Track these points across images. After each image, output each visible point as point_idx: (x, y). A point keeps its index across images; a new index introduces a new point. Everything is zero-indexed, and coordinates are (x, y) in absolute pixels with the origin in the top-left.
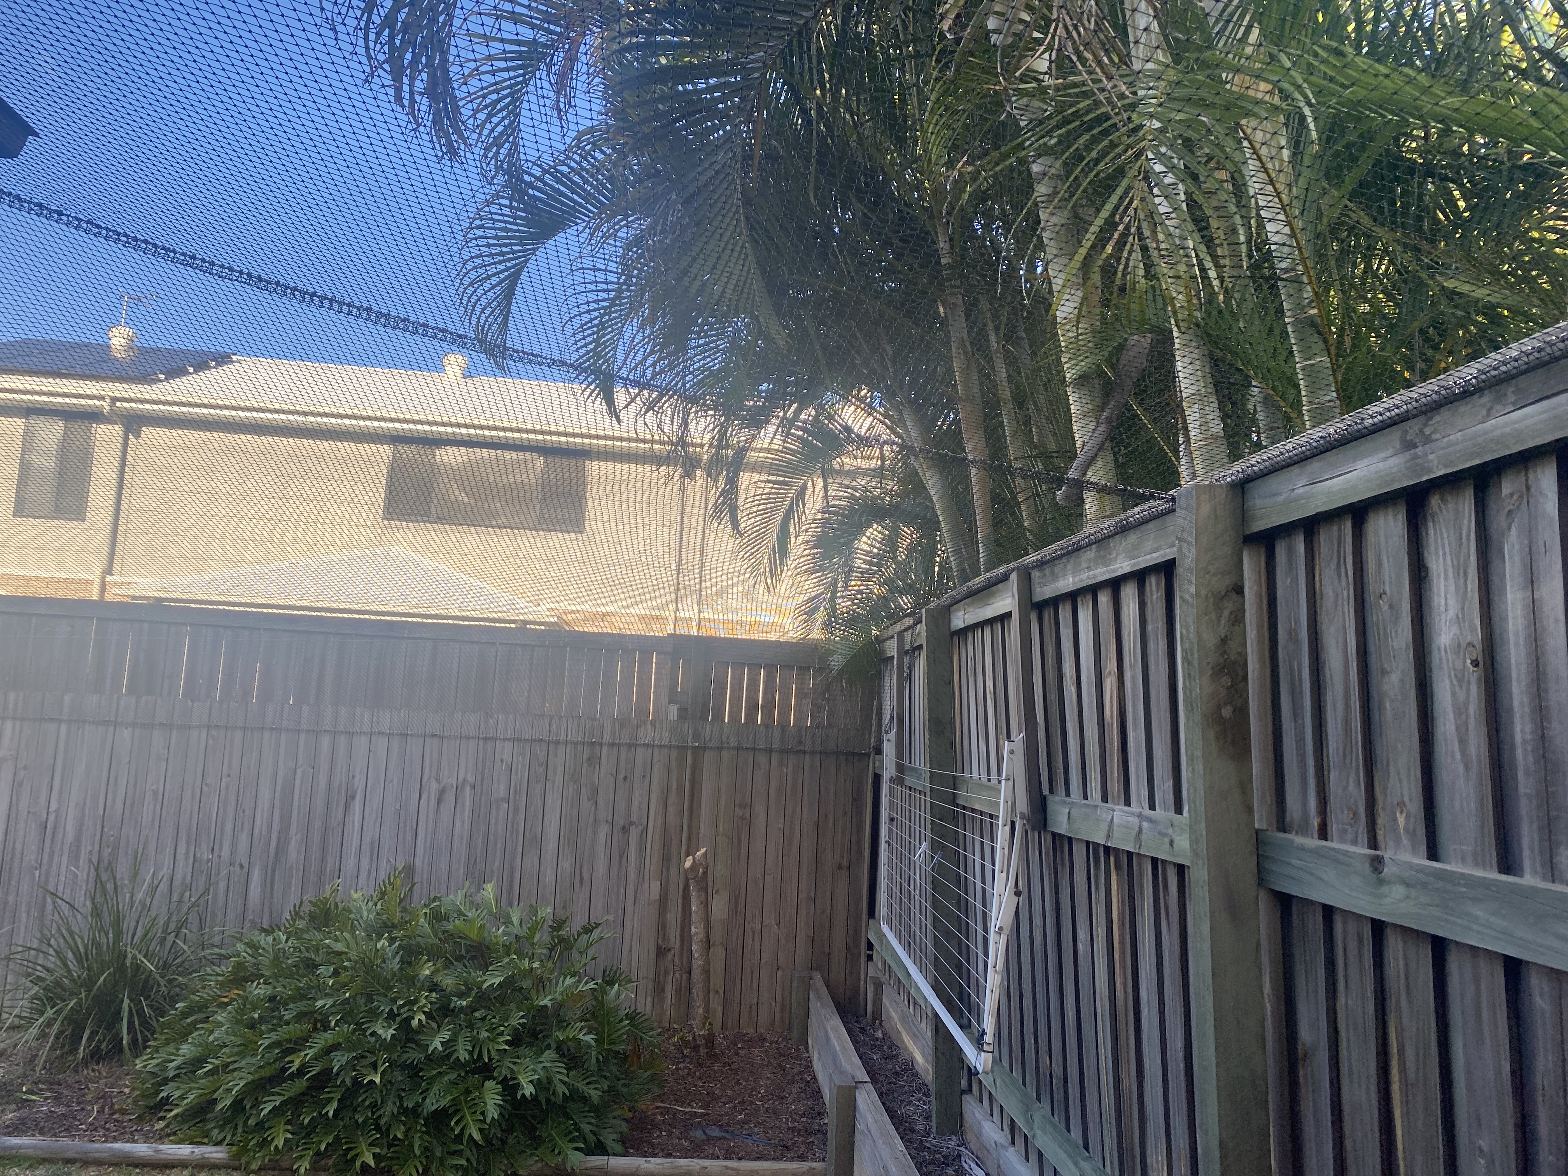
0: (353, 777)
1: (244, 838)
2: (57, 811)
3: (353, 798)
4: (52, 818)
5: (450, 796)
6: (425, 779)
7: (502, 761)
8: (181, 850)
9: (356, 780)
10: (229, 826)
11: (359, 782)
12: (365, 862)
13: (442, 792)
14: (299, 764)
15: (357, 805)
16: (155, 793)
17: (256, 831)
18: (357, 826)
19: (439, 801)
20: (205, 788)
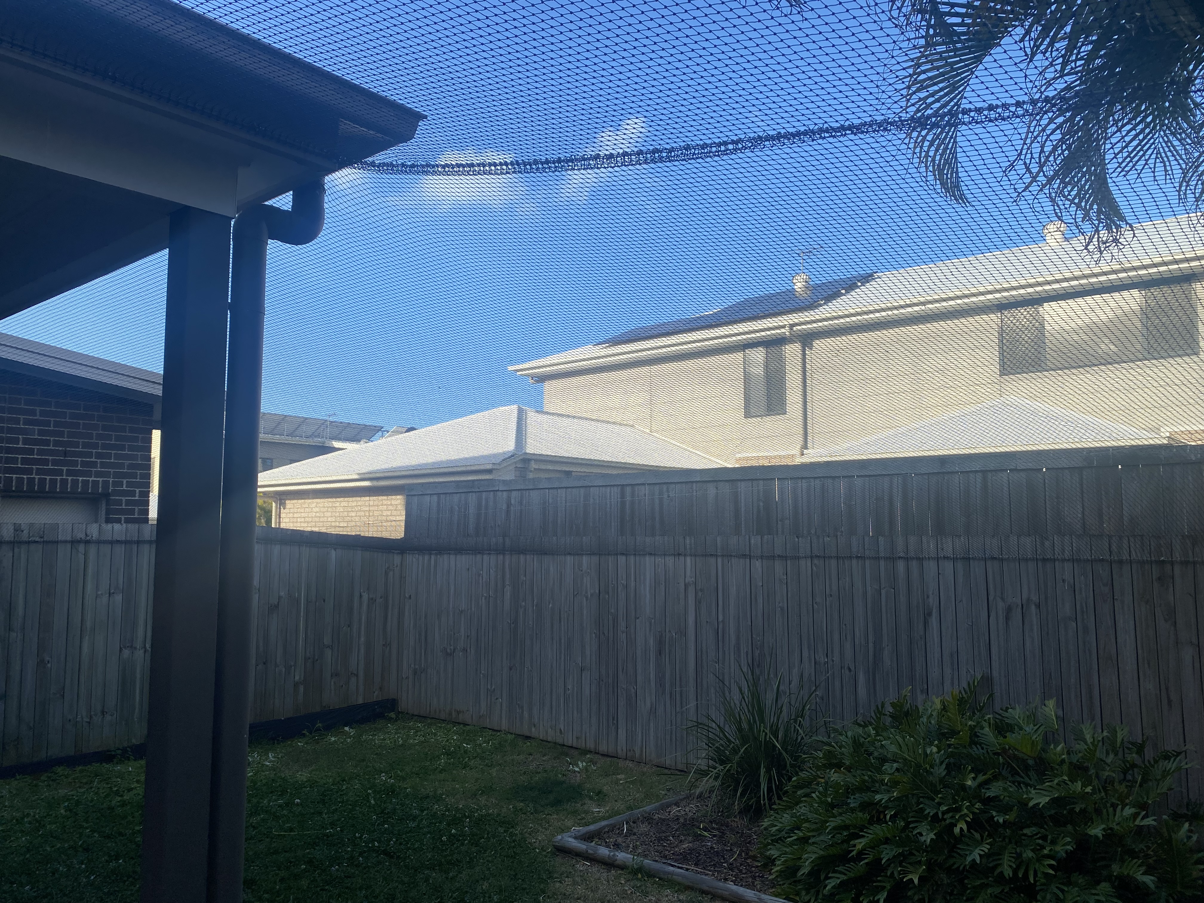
0: (928, 597)
1: (848, 646)
2: (723, 621)
3: (930, 614)
4: (721, 626)
5: (1017, 615)
6: (991, 598)
7: (1064, 581)
8: (805, 654)
9: (931, 600)
10: (836, 637)
11: (933, 601)
12: (948, 671)
13: (1009, 610)
14: (883, 586)
15: (934, 620)
16: (782, 609)
17: (857, 642)
18: (937, 640)
19: (1007, 618)
20: (815, 606)
